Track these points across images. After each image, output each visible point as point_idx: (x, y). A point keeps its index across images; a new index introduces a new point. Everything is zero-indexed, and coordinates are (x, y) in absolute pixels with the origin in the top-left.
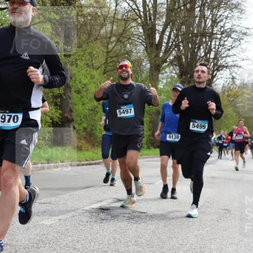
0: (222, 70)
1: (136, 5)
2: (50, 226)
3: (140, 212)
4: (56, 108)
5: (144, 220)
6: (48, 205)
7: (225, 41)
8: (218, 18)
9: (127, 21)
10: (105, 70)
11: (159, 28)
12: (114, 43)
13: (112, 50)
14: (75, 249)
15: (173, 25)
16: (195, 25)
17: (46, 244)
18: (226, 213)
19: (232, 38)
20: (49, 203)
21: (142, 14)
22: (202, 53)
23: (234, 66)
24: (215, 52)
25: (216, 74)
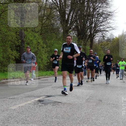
0: (98, 32)
1: (56, 1)
2: (14, 110)
3: (58, 102)
4: (17, 52)
5: (60, 106)
6: (13, 99)
7: (99, 19)
8: (96, 7)
9: (52, 9)
10: (41, 33)
11: (68, 12)
12: (46, 20)
13: (44, 23)
14: (26, 120)
15: (74, 10)
16: (85, 11)
17: (12, 119)
18: (100, 102)
19: (103, 17)
20: (14, 99)
21: (59, 5)
22: (88, 24)
23: (104, 30)
24: (94, 24)
25: (95, 35)
